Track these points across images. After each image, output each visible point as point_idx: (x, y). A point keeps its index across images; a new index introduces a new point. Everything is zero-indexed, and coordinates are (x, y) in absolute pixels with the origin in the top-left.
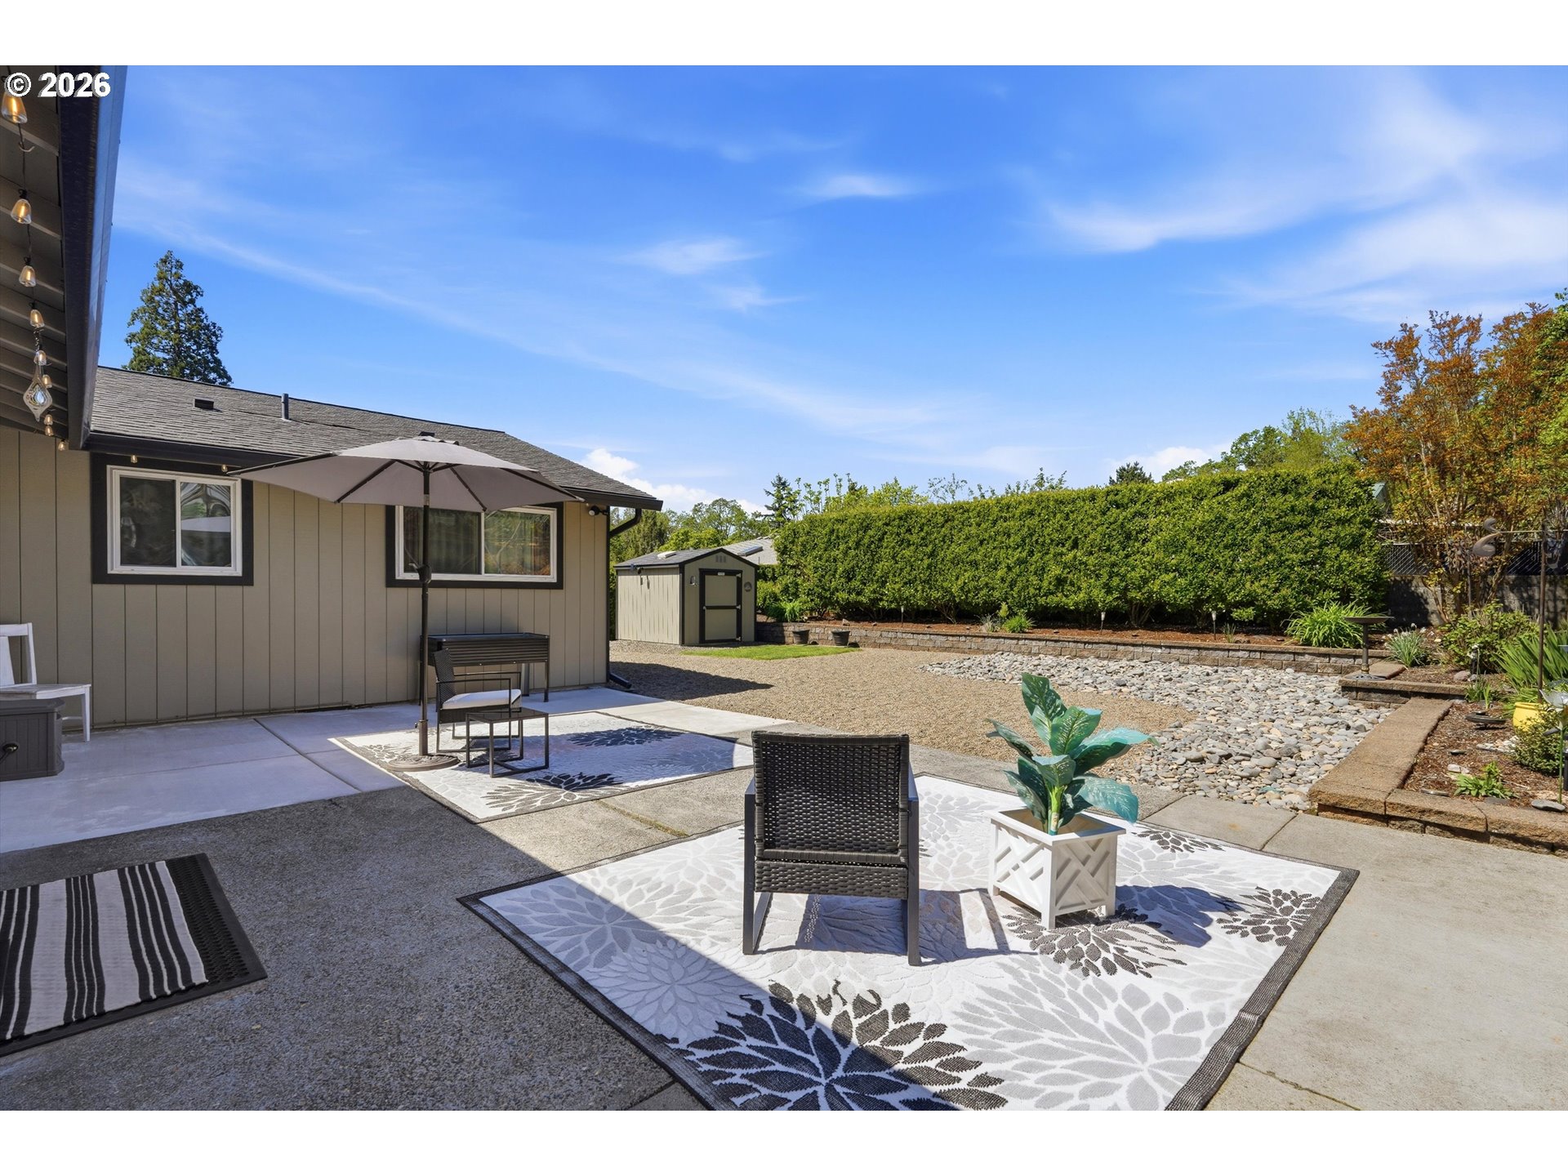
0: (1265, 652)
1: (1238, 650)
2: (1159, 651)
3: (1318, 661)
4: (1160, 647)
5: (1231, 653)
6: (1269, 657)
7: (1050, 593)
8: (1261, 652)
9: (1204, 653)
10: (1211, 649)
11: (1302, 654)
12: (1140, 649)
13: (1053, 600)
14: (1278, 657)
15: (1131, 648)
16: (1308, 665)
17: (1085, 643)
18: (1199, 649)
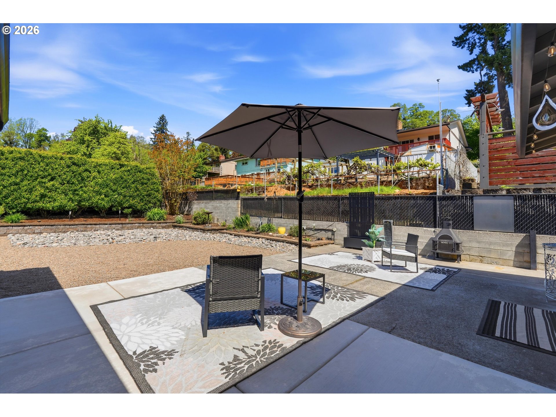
0: (144, 223)
1: (135, 224)
2: (106, 226)
3: (158, 225)
4: (107, 224)
5: (133, 225)
6: (145, 225)
7: (36, 201)
8: (142, 223)
9: (124, 225)
10: (127, 224)
11: (154, 223)
12: (98, 226)
13: (40, 205)
14: (147, 225)
15: (94, 226)
16: (155, 226)
17: (70, 225)
18: (122, 224)
